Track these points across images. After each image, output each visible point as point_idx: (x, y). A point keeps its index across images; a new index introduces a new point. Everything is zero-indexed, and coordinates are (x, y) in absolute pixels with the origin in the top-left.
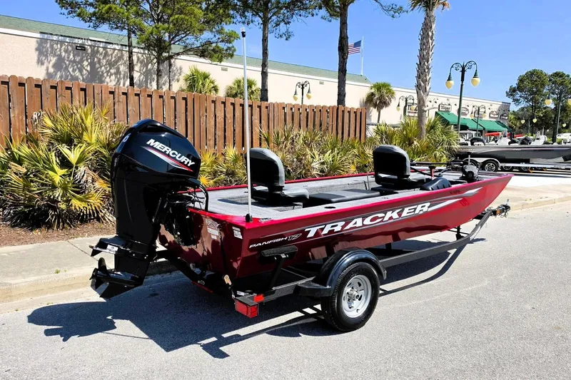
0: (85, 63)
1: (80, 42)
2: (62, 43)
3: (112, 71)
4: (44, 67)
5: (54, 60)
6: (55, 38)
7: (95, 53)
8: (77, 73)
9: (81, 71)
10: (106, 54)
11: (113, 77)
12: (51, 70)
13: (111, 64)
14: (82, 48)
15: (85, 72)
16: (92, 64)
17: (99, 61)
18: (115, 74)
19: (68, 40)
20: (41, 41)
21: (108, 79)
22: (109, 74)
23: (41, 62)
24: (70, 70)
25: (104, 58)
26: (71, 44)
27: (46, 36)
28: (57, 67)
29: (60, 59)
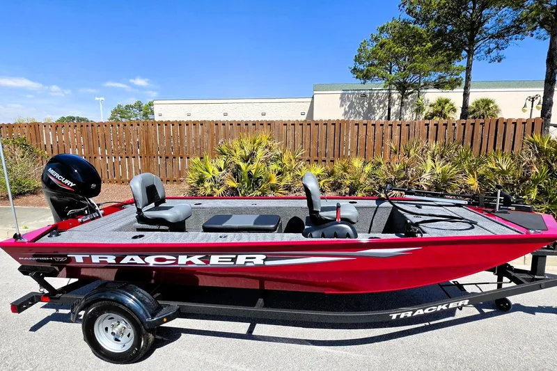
0: (366, 103)
1: (364, 91)
2: (353, 94)
3: (381, 106)
4: (343, 108)
5: (348, 103)
6: (350, 92)
7: (371, 96)
8: (361, 110)
9: (362, 108)
10: (378, 97)
11: (381, 110)
12: (347, 109)
13: (380, 102)
14: (364, 95)
15: (365, 108)
16: (369, 104)
17: (374, 101)
18: (383, 108)
19: (356, 92)
20: (342, 94)
21: (378, 111)
22: (379, 108)
23: (342, 105)
24: (357, 108)
25: (377, 99)
26: (358, 94)
27: (345, 92)
28: (350, 107)
29: (352, 103)
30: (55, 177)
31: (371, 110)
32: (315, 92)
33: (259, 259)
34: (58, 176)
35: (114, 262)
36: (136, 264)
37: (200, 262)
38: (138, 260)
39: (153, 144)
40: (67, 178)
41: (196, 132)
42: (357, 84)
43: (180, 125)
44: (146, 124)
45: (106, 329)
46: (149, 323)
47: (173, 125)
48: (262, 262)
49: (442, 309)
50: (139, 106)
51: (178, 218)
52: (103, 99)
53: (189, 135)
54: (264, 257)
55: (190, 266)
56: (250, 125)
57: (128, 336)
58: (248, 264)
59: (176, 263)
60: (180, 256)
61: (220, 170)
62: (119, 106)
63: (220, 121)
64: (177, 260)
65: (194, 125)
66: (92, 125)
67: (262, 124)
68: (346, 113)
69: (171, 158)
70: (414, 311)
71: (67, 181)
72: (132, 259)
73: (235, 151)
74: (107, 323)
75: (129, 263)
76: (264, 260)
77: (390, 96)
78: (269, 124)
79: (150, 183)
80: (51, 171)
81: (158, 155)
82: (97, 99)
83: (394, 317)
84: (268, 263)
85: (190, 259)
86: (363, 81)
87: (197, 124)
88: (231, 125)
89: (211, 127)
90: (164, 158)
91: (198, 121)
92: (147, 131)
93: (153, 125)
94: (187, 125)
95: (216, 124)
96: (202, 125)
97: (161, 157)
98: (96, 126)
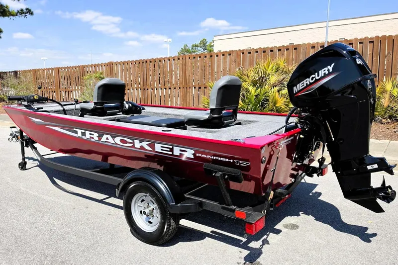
39: (189, 76)
41: (225, 62)
44: (184, 58)
53: (218, 66)
56: (276, 51)
63: (246, 50)
65: (223, 55)
67: (287, 49)
69: (203, 88)
78: (295, 49)
81: (193, 86)
87: (226, 55)
88: (257, 52)
89: (238, 56)
90: (197, 88)
91: (226, 52)
92: (185, 65)
93: (189, 58)
94: (217, 56)
95: (243, 53)
96: (230, 55)
97: (195, 88)
98: (149, 62)
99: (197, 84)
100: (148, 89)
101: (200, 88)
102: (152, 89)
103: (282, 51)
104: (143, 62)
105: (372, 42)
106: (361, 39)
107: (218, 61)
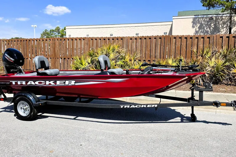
0: (212, 24)
1: (211, 16)
2: (203, 18)
3: (225, 26)
4: (195, 29)
5: (199, 25)
6: (200, 16)
7: (217, 19)
8: (208, 29)
9: (210, 28)
10: (222, 19)
11: (225, 29)
12: (197, 30)
13: (224, 23)
14: (211, 18)
15: (212, 28)
16: (215, 25)
17: (219, 23)
19: (205, 16)
20: (194, 19)
21: (222, 30)
22: (223, 28)
23: (193, 27)
24: (205, 28)
25: (221, 20)
26: (206, 18)
27: (196, 16)
28: (200, 28)
29: (201, 25)
30: (7, 57)
31: (217, 29)
32: (173, 18)
33: (73, 83)
34: (8, 56)
35: (25, 84)
36: (32, 85)
37: (53, 84)
38: (33, 83)
39: (57, 51)
40: (11, 57)
41: (81, 44)
42: (204, 10)
43: (72, 40)
44: (54, 40)
45: (21, 108)
46: (35, 104)
47: (68, 40)
48: (74, 84)
49: (144, 107)
50: (58, 30)
51: (52, 73)
52: (36, 26)
53: (77, 46)
54: (75, 81)
55: (50, 85)
56: (111, 39)
57: (28, 111)
58: (70, 85)
59: (45, 84)
60: (47, 81)
61: (89, 64)
62: (46, 30)
63: (94, 37)
64: (46, 83)
65: (80, 40)
66: (26, 41)
68: (197, 32)
69: (67, 59)
70: (131, 106)
71: (11, 59)
72: (31, 83)
73: (98, 54)
74: (21, 106)
75: (30, 85)
76: (75, 83)
77: (231, 19)
78: (122, 39)
79: (42, 60)
80: (6, 55)
81: (60, 57)
82: (32, 26)
83: (122, 107)
84: (76, 84)
85: (50, 83)
86: (208, 8)
87: (81, 40)
88: (100, 39)
89: (89, 41)
90: (63, 59)
91: (82, 38)
92: (55, 44)
93: (57, 40)
94: (76, 40)
95: (92, 39)
96: (84, 40)
97: (61, 58)
98: (28, 41)
99: (63, 56)
100: (27, 58)
101: (65, 59)
102: (31, 58)
103: (114, 39)
104: (24, 41)
105: (160, 38)
106: (155, 36)
107: (76, 43)
